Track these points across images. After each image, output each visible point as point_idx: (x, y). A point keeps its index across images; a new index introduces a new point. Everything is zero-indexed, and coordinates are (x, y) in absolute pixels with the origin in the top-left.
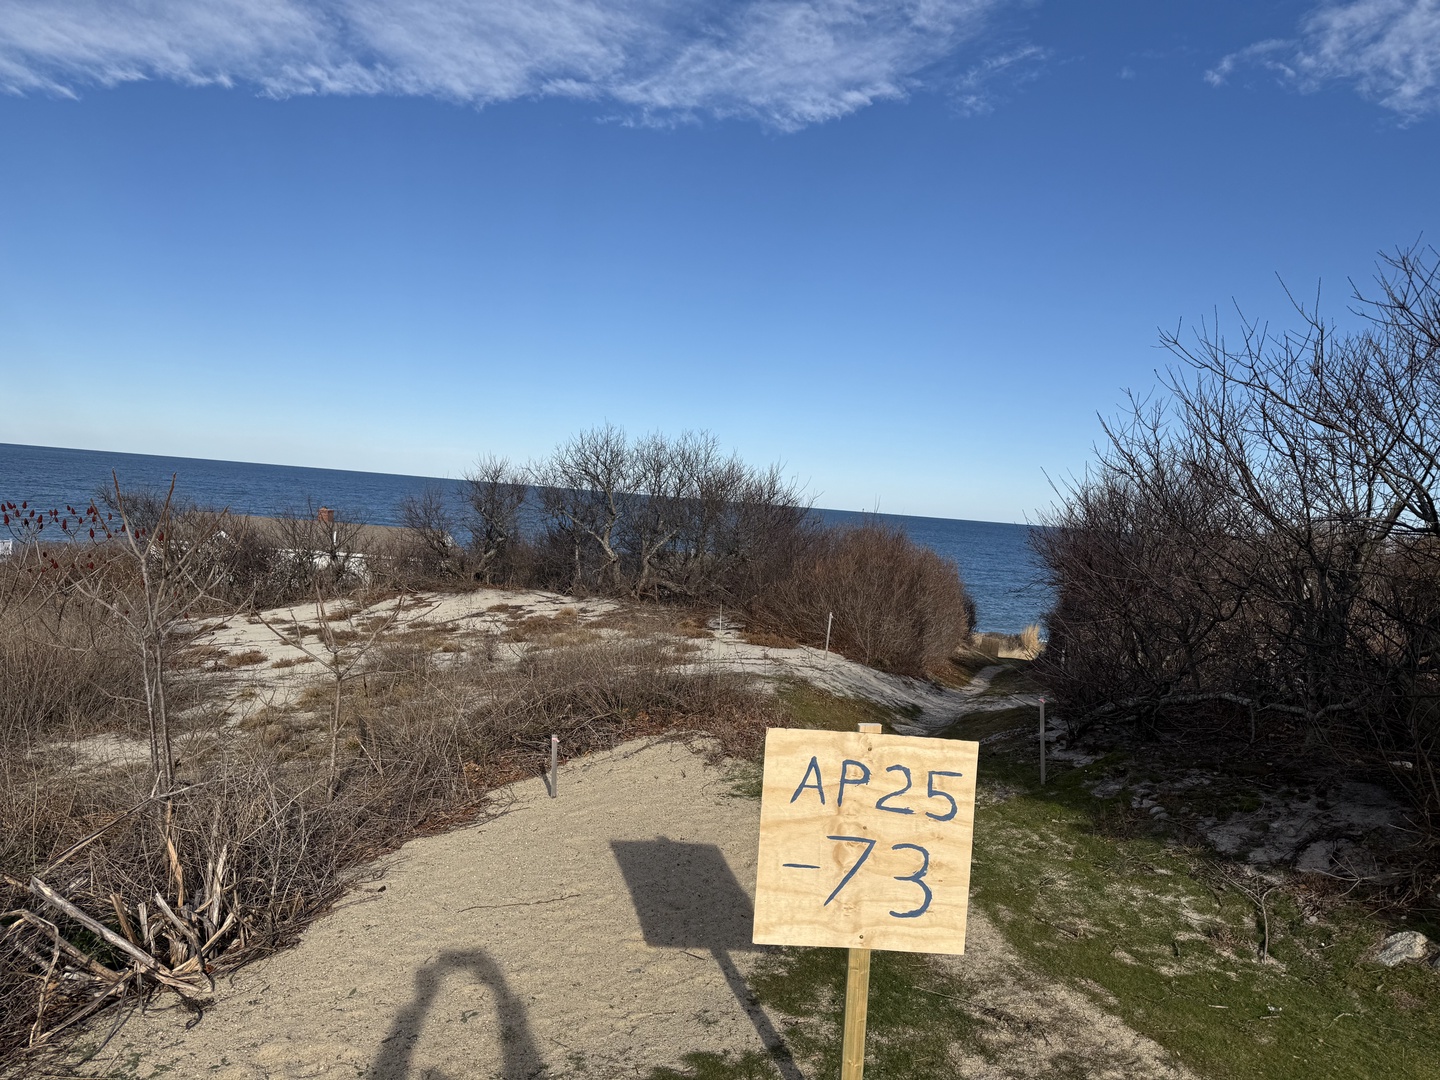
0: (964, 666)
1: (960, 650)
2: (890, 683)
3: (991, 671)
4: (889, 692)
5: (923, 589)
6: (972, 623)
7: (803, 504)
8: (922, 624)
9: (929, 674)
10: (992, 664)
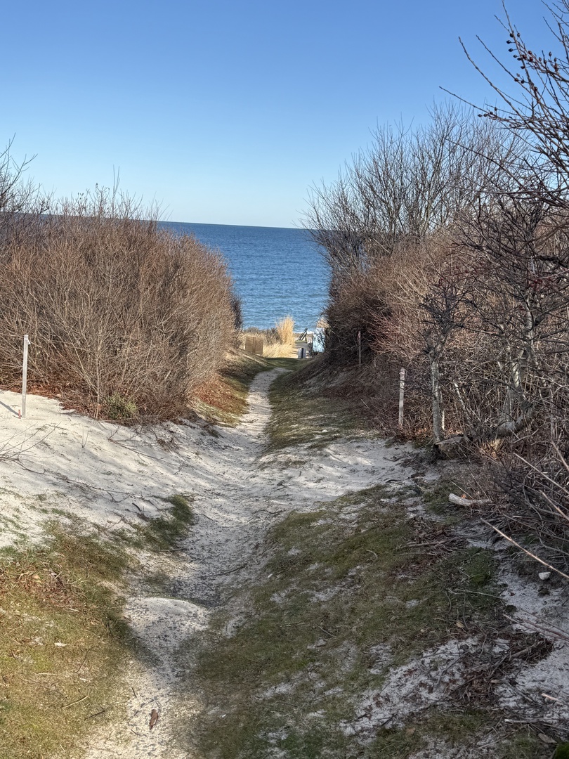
0: (235, 376)
1: (228, 356)
2: (136, 446)
3: (265, 379)
4: (134, 467)
5: (182, 287)
6: (238, 323)
7: (57, 209)
8: (183, 338)
9: (198, 406)
10: (264, 369)
